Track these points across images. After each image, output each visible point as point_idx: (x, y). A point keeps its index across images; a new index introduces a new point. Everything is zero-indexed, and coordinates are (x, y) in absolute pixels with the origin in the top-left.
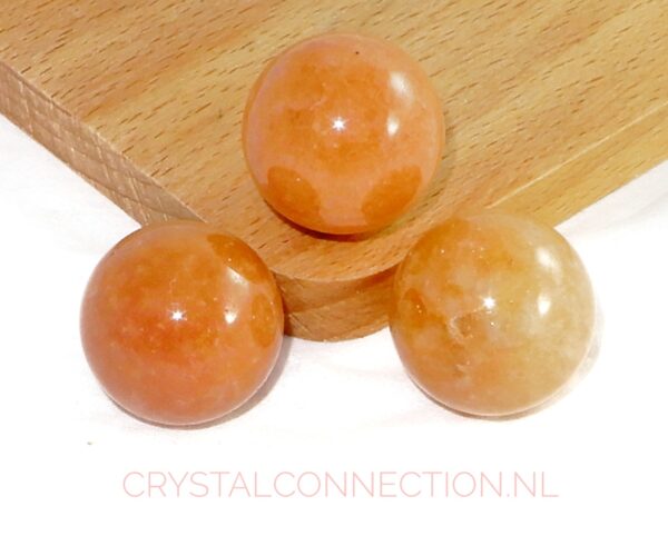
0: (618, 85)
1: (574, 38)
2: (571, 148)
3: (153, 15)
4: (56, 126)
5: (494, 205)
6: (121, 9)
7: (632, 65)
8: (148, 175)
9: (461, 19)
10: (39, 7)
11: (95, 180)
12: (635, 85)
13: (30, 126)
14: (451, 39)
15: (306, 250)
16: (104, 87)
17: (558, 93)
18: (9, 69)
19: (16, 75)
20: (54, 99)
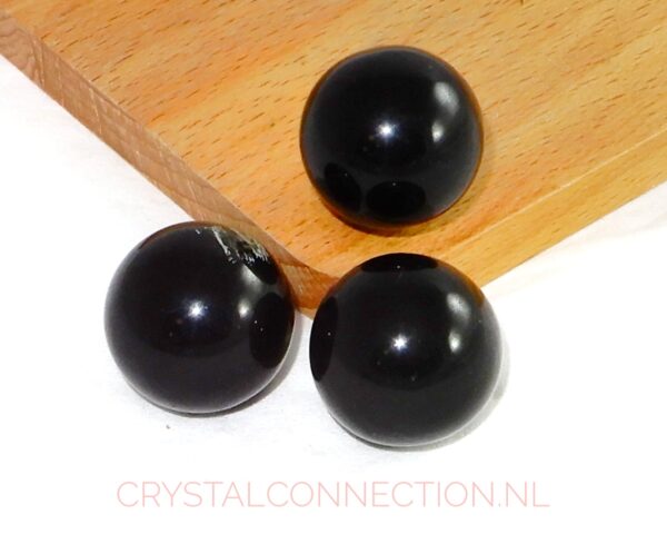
0: (637, 103)
1: (600, 58)
4: (123, 131)
5: (520, 212)
6: (186, 23)
7: (650, 84)
8: (205, 178)
9: (497, 38)
12: (653, 103)
14: (487, 56)
15: (347, 250)
17: (584, 109)
18: (81, 78)
19: (87, 83)
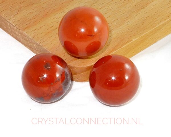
2: (141, 33)
3: (40, 6)
10: (13, 4)
11: (27, 46)
13: (11, 33)
16: (28, 23)
20: (16, 26)
